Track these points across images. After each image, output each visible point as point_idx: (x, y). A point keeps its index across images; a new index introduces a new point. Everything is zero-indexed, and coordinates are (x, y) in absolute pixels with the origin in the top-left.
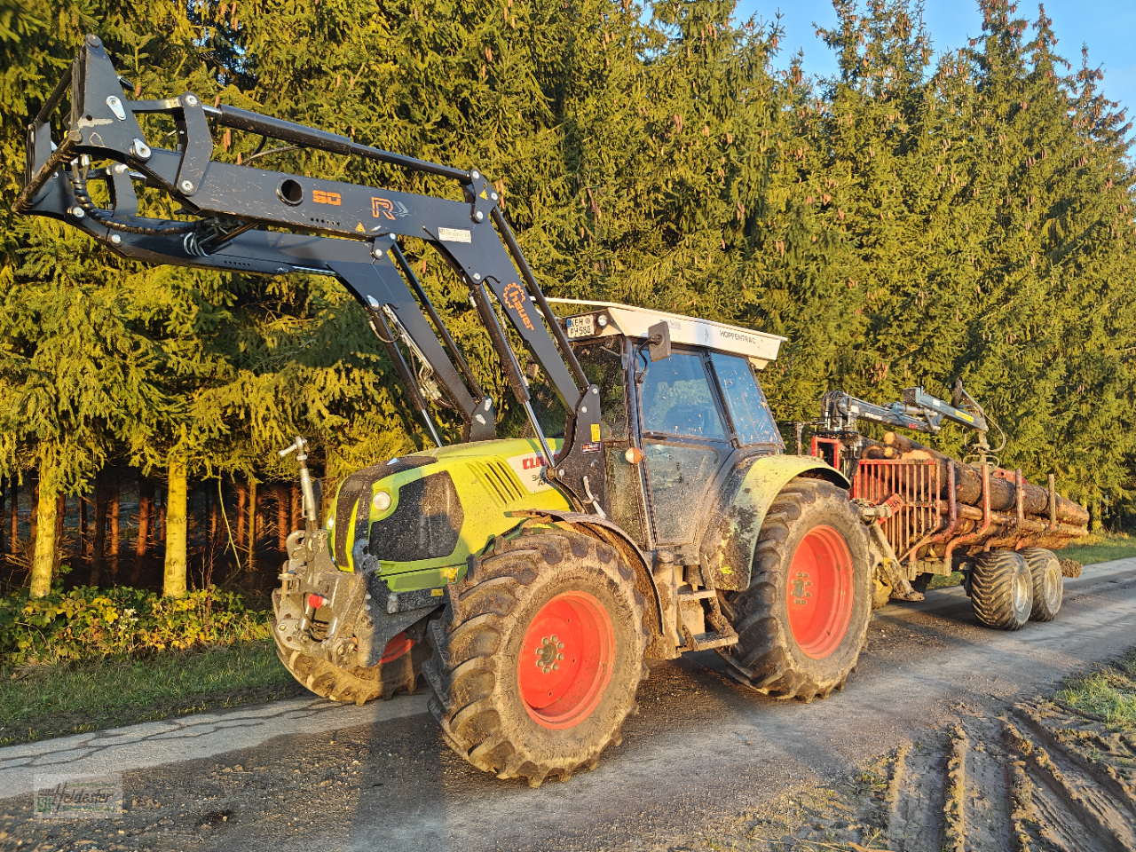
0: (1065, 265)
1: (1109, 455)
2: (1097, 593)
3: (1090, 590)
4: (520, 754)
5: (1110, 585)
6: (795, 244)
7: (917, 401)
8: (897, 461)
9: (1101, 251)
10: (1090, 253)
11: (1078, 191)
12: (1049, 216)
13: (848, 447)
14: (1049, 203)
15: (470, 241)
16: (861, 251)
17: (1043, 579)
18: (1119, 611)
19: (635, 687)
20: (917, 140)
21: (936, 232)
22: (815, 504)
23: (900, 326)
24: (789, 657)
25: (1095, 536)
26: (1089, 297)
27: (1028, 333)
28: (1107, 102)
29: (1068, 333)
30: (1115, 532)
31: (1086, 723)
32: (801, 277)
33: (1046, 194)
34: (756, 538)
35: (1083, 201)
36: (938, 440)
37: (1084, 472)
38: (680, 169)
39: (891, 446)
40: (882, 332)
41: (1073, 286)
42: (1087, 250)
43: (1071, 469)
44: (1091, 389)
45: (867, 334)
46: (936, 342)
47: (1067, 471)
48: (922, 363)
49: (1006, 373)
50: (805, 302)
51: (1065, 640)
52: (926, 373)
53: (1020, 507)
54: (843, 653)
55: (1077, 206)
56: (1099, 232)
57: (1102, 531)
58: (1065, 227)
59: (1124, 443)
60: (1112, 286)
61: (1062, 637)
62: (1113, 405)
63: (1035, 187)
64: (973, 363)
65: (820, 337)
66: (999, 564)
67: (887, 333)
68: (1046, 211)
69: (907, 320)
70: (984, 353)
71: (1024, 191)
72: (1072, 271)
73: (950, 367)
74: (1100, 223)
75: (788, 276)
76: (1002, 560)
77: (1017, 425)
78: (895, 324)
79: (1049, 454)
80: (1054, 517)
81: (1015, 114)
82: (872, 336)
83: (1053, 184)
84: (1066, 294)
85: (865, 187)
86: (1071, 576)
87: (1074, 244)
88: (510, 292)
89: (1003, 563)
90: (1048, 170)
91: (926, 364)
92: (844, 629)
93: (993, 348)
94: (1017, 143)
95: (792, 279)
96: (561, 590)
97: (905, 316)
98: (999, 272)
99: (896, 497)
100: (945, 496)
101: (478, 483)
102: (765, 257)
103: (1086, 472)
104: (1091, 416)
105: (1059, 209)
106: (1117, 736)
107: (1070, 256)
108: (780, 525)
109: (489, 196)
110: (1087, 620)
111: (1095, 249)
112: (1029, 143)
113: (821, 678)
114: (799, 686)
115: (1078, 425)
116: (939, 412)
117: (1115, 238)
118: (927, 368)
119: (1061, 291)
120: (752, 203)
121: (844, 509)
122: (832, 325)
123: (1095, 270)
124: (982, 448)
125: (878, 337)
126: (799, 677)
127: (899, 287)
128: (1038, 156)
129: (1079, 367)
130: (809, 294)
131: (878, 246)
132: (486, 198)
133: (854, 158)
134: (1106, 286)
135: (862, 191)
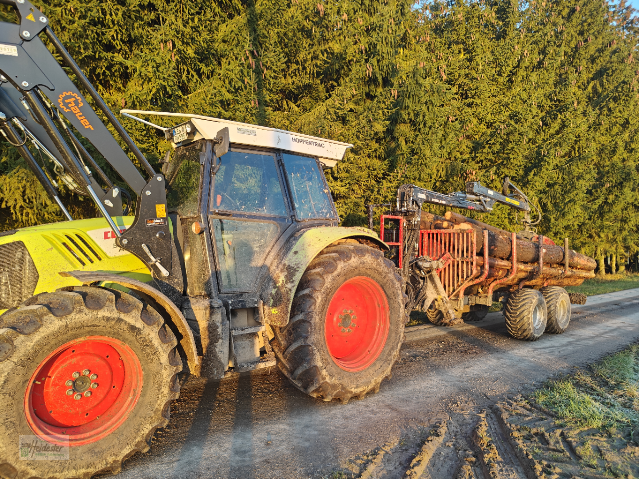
0: (601, 109)
1: (626, 226)
2: (602, 313)
3: (600, 311)
4: (23, 472)
5: (614, 307)
6: (412, 93)
7: (475, 191)
8: (451, 231)
9: (624, 100)
10: (617, 101)
11: (611, 63)
12: (593, 79)
13: (409, 221)
14: (593, 71)
15: (17, 55)
16: (466, 101)
17: (556, 307)
18: (611, 325)
19: (162, 407)
20: (506, 31)
21: (516, 90)
22: (350, 262)
23: (490, 148)
24: (324, 372)
25: (619, 275)
26: (615, 130)
27: (576, 152)
28: (634, 10)
29: (601, 151)
30: (633, 272)
31: (542, 419)
32: (417, 115)
33: (591, 65)
34: (296, 287)
35: (614, 68)
36: (513, 218)
37: (611, 236)
38: (330, 44)
39: (448, 221)
40: (479, 152)
41: (605, 122)
42: (615, 99)
43: (602, 235)
44: (615, 186)
45: (471, 153)
46: (511, 156)
47: (599, 237)
48: (503, 171)
49: (560, 177)
50: (419, 130)
51: (564, 348)
52: (506, 176)
53: (541, 260)
54: (378, 366)
55: (610, 72)
56: (622, 88)
57: (625, 272)
58: (602, 85)
59: (635, 219)
60: (631, 122)
61: (563, 346)
62: (629, 195)
63: (583, 60)
64: (535, 169)
65: (428, 153)
66: (523, 298)
67: (482, 152)
68: (591, 76)
69: (494, 143)
70: (542, 163)
71: (577, 63)
72: (605, 113)
73: (521, 172)
74: (624, 82)
75: (409, 114)
76: (525, 295)
77: (564, 208)
78: (487, 146)
79: (588, 226)
80: (567, 265)
81: (572, 14)
82: (473, 154)
83: (595, 58)
84: (601, 127)
85: (470, 60)
86: (580, 303)
87: (607, 95)
88: (65, 98)
89: (525, 297)
90: (592, 50)
91: (506, 171)
92: (381, 349)
93: (547, 160)
94: (573, 33)
95: (412, 116)
96: (76, 336)
97: (493, 141)
98: (555, 112)
99: (448, 255)
100: (481, 254)
101: (54, 250)
102: (385, 100)
103: (612, 237)
104: (614, 202)
105: (599, 75)
106: (559, 432)
107: (604, 104)
108: (318, 277)
109: (37, 18)
110: (587, 332)
111: (620, 99)
112: (581, 33)
113: (355, 386)
114: (335, 393)
115: (606, 208)
116: (492, 199)
117: (632, 91)
118: (507, 173)
119: (598, 125)
120: (385, 67)
121: (379, 264)
122: (436, 146)
123: (620, 112)
124: (526, 222)
125: (477, 155)
126: (334, 387)
127: (491, 123)
128: (586, 41)
129: (608, 172)
130: (422, 126)
131: (477, 97)
132: (33, 20)
133: (465, 42)
134: (627, 122)
135: (468, 63)
